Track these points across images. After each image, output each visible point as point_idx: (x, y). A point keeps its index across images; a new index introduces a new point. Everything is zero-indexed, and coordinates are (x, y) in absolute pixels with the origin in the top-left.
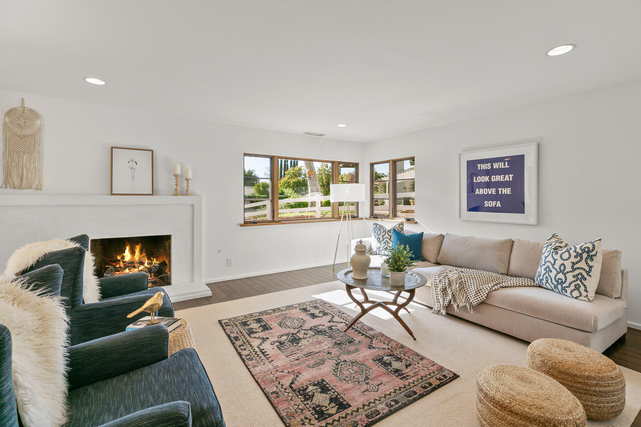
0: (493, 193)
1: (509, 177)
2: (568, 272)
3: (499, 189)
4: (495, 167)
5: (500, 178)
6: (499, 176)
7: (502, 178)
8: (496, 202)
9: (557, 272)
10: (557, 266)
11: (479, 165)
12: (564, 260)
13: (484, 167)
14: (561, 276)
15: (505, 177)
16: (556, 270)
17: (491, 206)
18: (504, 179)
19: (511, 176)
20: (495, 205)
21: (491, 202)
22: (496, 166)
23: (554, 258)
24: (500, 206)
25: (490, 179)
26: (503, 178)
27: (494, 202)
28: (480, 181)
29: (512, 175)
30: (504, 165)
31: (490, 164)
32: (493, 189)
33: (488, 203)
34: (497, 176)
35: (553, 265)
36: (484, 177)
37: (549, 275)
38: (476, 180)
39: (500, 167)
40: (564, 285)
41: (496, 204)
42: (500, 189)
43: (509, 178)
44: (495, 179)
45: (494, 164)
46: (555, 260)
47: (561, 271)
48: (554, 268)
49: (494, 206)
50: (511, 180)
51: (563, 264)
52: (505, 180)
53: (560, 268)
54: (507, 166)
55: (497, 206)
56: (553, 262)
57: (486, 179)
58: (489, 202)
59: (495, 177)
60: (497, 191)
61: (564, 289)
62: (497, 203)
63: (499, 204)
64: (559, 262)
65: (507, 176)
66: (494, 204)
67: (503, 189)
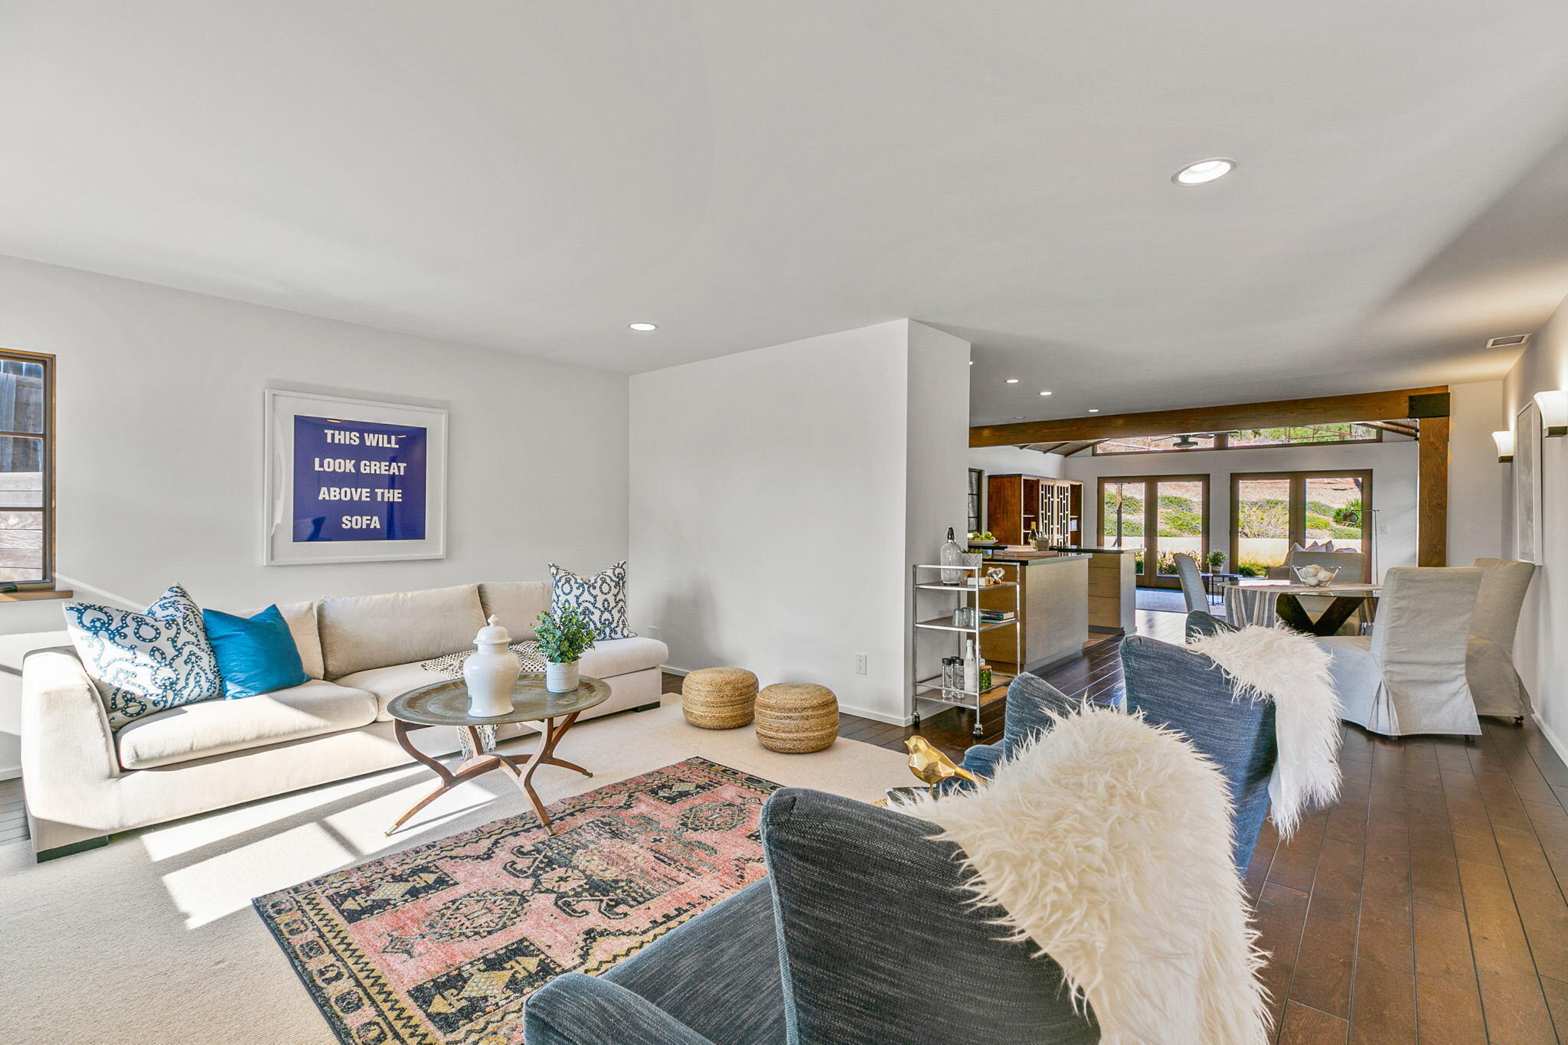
0: (364, 499)
1: (399, 467)
2: (613, 608)
3: (376, 490)
4: (368, 444)
5: (380, 468)
6: (378, 464)
7: (383, 468)
8: (369, 518)
9: (601, 612)
10: (599, 605)
11: (329, 432)
12: (606, 594)
13: (341, 437)
14: (606, 615)
15: (390, 466)
16: (600, 609)
17: (359, 526)
18: (389, 470)
19: (403, 465)
20: (368, 525)
21: (359, 518)
22: (371, 440)
23: (592, 595)
24: (378, 527)
25: (357, 466)
26: (387, 468)
27: (365, 518)
28: (331, 470)
29: (405, 465)
30: (389, 442)
31: (358, 435)
32: (364, 490)
33: (351, 521)
34: (373, 463)
35: (594, 604)
36: (342, 461)
37: (591, 620)
38: (322, 466)
39: (380, 445)
40: (613, 626)
41: (369, 522)
42: (379, 491)
43: (398, 469)
44: (368, 468)
45: (366, 435)
46: (595, 597)
47: (605, 609)
48: (596, 608)
49: (364, 527)
50: (402, 473)
51: (606, 600)
52: (391, 473)
53: (604, 606)
54: (394, 445)
55: (372, 527)
56: (592, 601)
57: (349, 466)
58: (354, 518)
59: (368, 463)
60: (373, 495)
61: (613, 631)
62: (371, 520)
63: (376, 523)
64: (601, 598)
65: (394, 464)
66: (365, 522)
67: (386, 491)
